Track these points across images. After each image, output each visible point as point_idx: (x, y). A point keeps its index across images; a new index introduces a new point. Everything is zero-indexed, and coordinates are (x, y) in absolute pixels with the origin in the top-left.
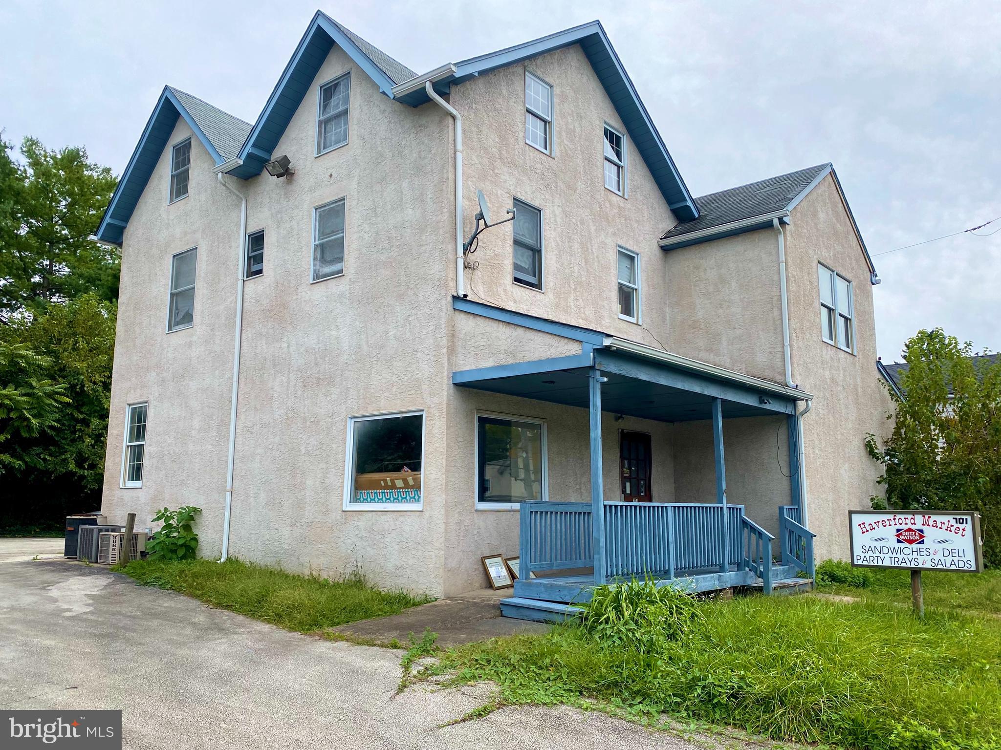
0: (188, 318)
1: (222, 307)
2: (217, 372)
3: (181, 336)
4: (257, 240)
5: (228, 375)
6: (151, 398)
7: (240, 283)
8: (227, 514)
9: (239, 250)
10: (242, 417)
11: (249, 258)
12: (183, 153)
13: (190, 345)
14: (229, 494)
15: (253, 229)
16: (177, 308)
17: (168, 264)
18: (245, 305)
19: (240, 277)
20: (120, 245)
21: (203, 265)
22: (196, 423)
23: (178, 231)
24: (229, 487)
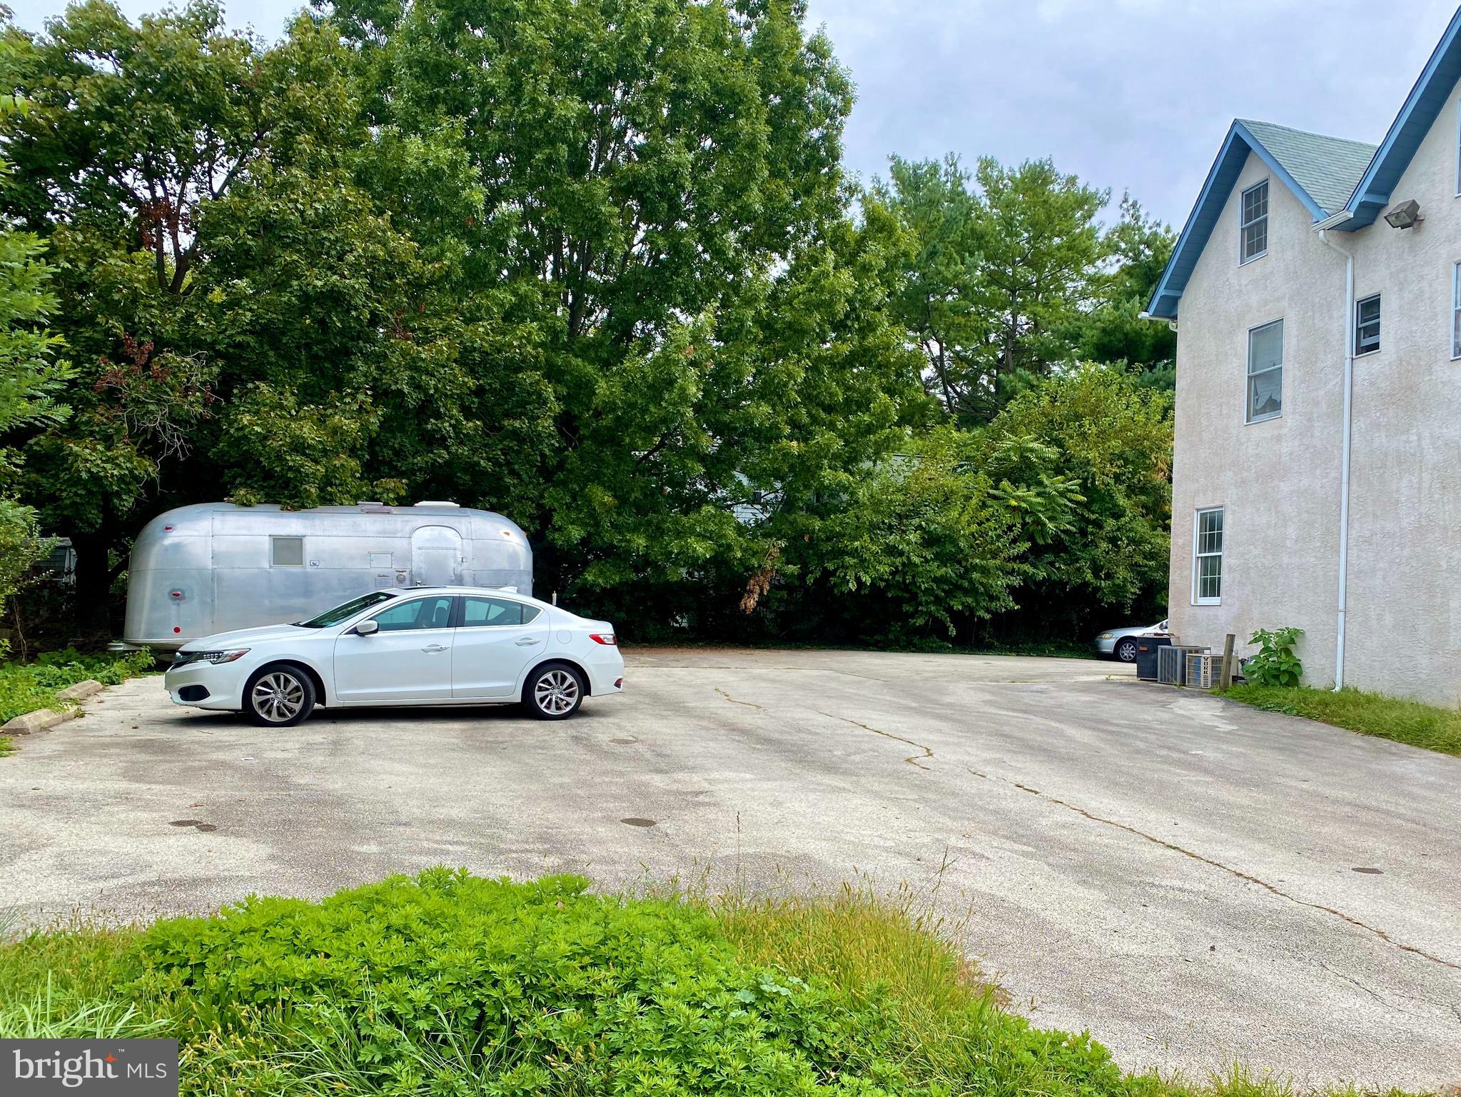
0: (1274, 405)
1: (1321, 393)
2: (1318, 472)
3: (1265, 428)
4: (1369, 309)
5: (1334, 474)
6: (1227, 501)
7: (1348, 362)
8: (1340, 638)
9: (1345, 321)
10: (1356, 525)
11: (1358, 330)
12: (1256, 201)
13: (1279, 439)
14: (1341, 615)
15: (1364, 292)
16: (1256, 394)
17: (1242, 341)
18: (1355, 388)
19: (1348, 355)
20: (1175, 318)
21: (1291, 341)
22: (1292, 531)
23: (1254, 299)
24: (1341, 607)
